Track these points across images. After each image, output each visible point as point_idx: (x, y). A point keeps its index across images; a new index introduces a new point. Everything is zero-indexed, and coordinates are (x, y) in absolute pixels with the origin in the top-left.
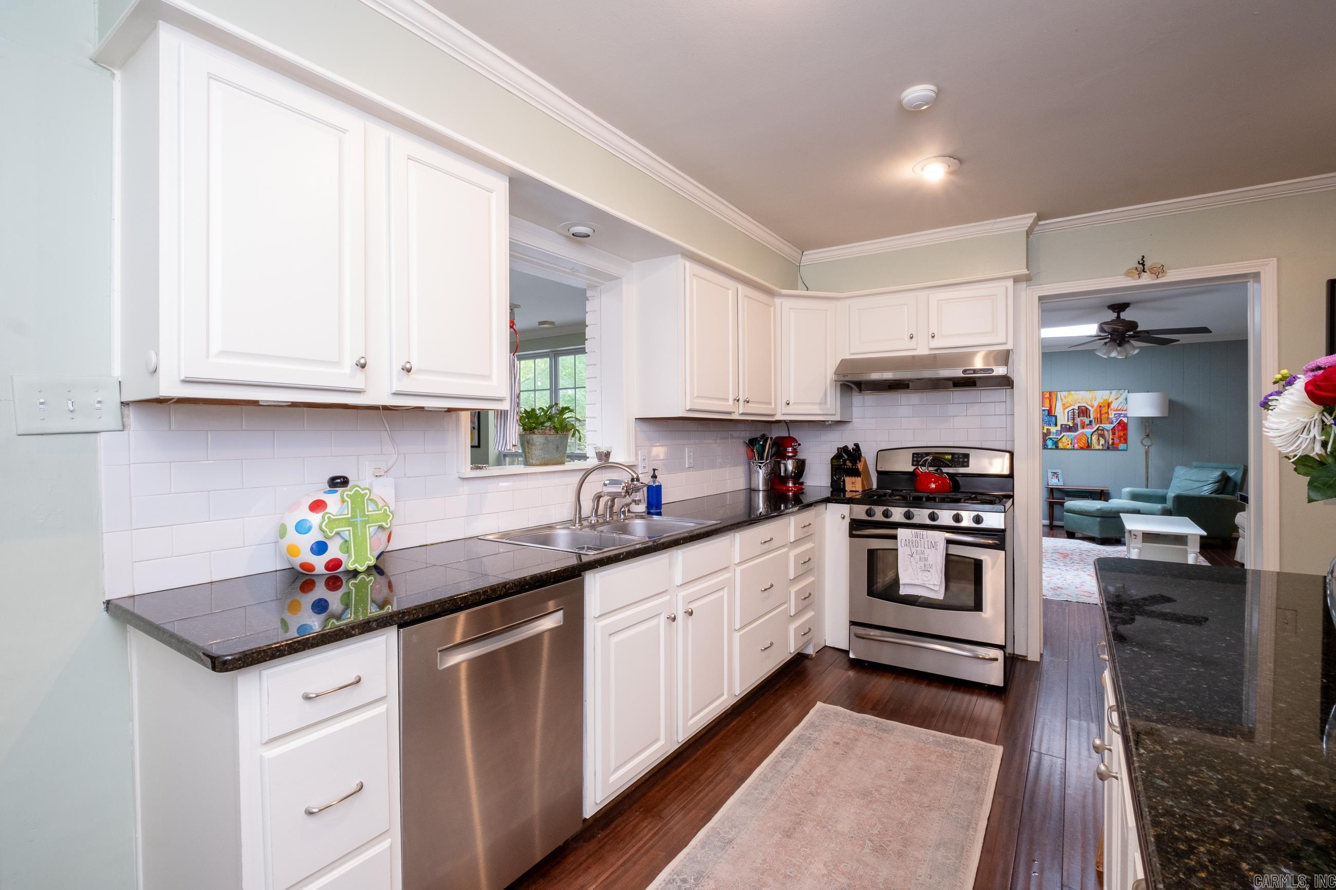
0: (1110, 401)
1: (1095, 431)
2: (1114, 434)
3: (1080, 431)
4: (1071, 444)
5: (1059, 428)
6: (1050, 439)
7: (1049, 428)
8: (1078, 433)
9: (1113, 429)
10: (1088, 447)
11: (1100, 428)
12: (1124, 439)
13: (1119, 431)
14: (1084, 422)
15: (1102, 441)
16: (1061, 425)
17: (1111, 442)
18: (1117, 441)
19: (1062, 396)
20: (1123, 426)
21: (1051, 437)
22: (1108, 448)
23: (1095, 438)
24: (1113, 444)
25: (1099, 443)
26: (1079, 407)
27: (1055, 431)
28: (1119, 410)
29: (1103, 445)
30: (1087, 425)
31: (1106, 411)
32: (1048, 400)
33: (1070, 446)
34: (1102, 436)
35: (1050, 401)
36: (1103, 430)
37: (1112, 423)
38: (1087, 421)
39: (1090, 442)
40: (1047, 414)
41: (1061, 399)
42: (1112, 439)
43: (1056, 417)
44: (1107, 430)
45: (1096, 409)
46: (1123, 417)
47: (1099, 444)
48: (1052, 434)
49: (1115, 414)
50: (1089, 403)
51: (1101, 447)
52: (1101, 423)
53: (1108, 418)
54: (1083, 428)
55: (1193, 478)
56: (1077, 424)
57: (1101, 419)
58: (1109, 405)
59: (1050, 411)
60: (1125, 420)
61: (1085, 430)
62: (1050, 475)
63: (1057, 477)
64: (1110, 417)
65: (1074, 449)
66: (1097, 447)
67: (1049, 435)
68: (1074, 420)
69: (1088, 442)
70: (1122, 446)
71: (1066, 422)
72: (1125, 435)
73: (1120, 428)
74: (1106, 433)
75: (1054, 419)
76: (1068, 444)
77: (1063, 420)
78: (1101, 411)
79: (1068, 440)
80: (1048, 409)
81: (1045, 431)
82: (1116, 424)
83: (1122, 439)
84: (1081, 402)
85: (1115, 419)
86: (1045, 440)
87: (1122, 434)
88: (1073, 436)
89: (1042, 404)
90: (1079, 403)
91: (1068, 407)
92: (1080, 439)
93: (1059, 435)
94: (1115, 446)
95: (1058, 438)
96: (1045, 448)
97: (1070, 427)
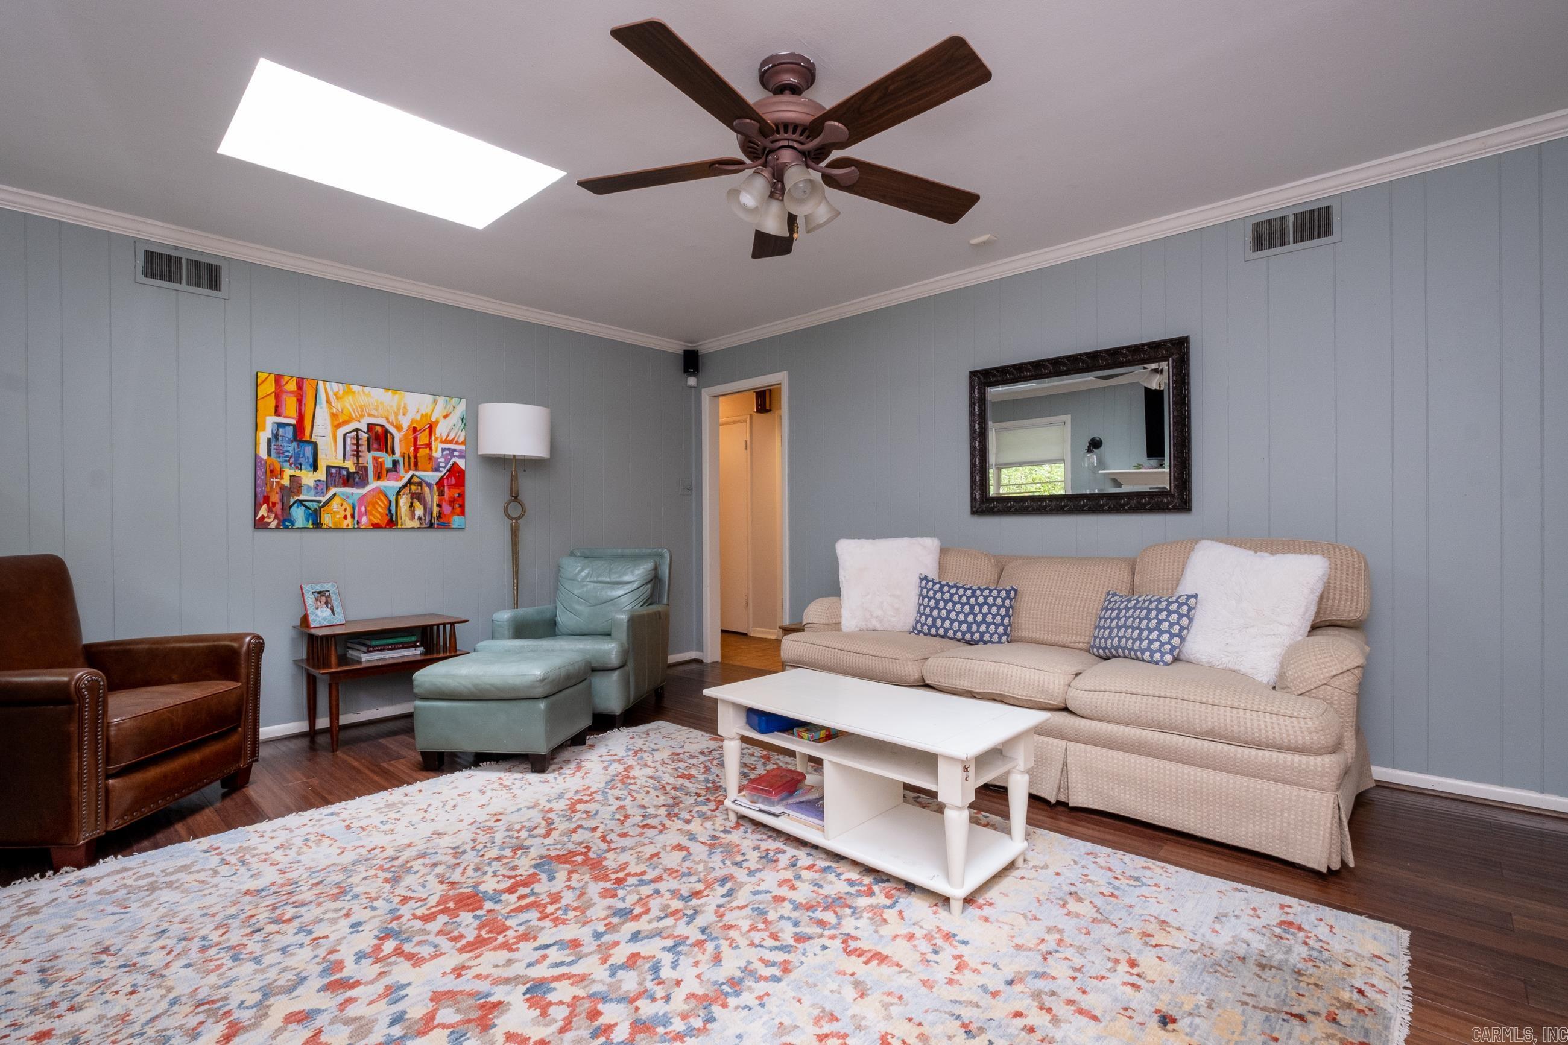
0: (433, 419)
1: (404, 486)
2: (441, 494)
3: (373, 484)
4: (353, 516)
5: (321, 475)
6: (301, 502)
7: (297, 473)
8: (368, 488)
9: (440, 483)
10: (391, 523)
11: (415, 480)
12: (460, 506)
13: (451, 486)
14: (381, 464)
15: (419, 511)
16: (329, 468)
17: (436, 510)
18: (447, 509)
19: (331, 393)
20: (456, 475)
21: (301, 497)
22: (431, 525)
23: (404, 501)
24: (440, 516)
26: (368, 425)
27: (312, 484)
28: (451, 442)
29: (420, 519)
30: (388, 471)
31: (427, 441)
32: (295, 400)
33: (349, 522)
34: (418, 497)
35: (300, 402)
36: (420, 484)
37: (437, 470)
38: (387, 461)
39: (393, 511)
40: (290, 435)
41: (328, 402)
42: (439, 505)
43: (315, 445)
44: (429, 485)
45: (406, 436)
46: (460, 457)
47: (413, 517)
48: (304, 489)
49: (444, 450)
50: (392, 418)
51: (416, 524)
52: (416, 469)
53: (430, 458)
54: (379, 477)
56: (366, 468)
57: (416, 457)
58: (431, 429)
59: (299, 429)
60: (462, 463)
61: (382, 484)
62: (310, 599)
63: (327, 603)
64: (434, 455)
65: (358, 528)
66: (409, 524)
67: (299, 492)
68: (358, 456)
69: (390, 511)
70: (456, 521)
71: (339, 462)
72: (462, 495)
73: (453, 482)
74: (426, 489)
75: (309, 450)
76: (345, 517)
77: (332, 453)
78: (416, 439)
79: (345, 505)
80: (293, 422)
81: (286, 482)
82: (445, 471)
83: (457, 506)
84: (374, 412)
85: (442, 460)
86: (286, 508)
87: (456, 495)
88: (356, 498)
89: (277, 407)
90: (370, 415)
91: (345, 423)
92: (374, 504)
93: (323, 494)
94: (443, 520)
95: (319, 502)
96: (287, 528)
97: (349, 473)
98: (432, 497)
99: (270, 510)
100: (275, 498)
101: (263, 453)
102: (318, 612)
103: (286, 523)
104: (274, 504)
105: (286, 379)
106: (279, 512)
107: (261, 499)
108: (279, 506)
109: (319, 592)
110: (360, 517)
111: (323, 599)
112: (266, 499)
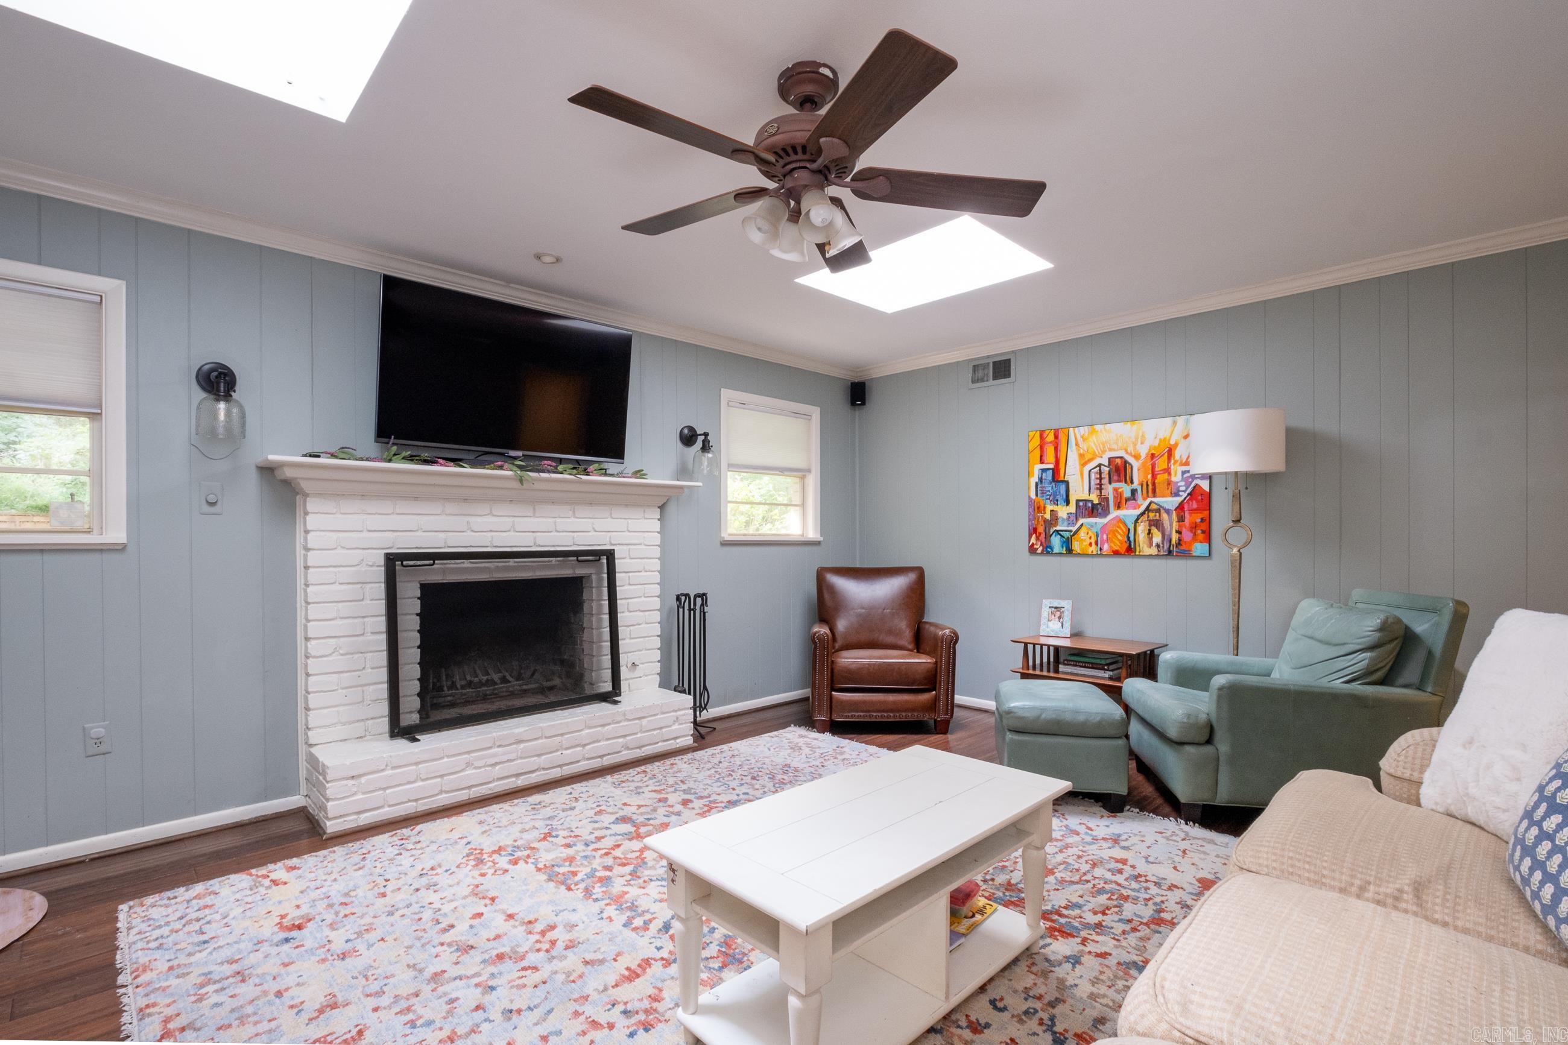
0: (1172, 442)
1: (1143, 514)
2: (1181, 519)
3: (1114, 513)
4: (1096, 543)
5: (1072, 508)
6: (1057, 532)
7: (1055, 508)
8: (1110, 517)
9: (1180, 507)
10: (1130, 550)
11: (1154, 506)
12: (1203, 532)
13: (1192, 511)
14: (1121, 494)
15: (1157, 538)
16: (1078, 501)
17: (1175, 537)
18: (1187, 535)
19: (1078, 437)
20: (1200, 500)
21: (1058, 528)
22: (1170, 553)
23: (1142, 528)
24: (1180, 542)
25: (1151, 539)
26: (1110, 459)
27: (1065, 516)
28: (1192, 463)
29: (1158, 546)
30: (1127, 500)
31: (1165, 466)
32: (1053, 448)
33: (1093, 549)
34: (1157, 524)
35: (1056, 449)
36: (1158, 511)
37: (1177, 495)
38: (1126, 490)
39: (1132, 539)
40: (1050, 478)
41: (1077, 444)
42: (1179, 532)
43: (1067, 483)
44: (1168, 511)
45: (1144, 464)
46: (1201, 477)
47: (1151, 544)
48: (1060, 521)
49: (1184, 473)
50: (1130, 449)
51: (1154, 551)
52: (1154, 496)
53: (1169, 483)
54: (1118, 506)
56: (1107, 499)
57: (1154, 484)
58: (1170, 452)
59: (1055, 471)
60: (1205, 485)
61: (1121, 513)
63: (1060, 618)
64: (1174, 479)
65: (1100, 555)
66: (1147, 551)
67: (1056, 524)
68: (1101, 489)
69: (1129, 538)
70: (1199, 548)
71: (1085, 496)
72: (1207, 521)
73: (1195, 505)
74: (1165, 516)
75: (1063, 487)
76: (1090, 544)
77: (1080, 489)
78: (1153, 466)
79: (1090, 534)
80: (1052, 466)
81: (1048, 516)
82: (1184, 495)
83: (1199, 532)
84: (1115, 446)
85: (1183, 483)
86: (1048, 536)
87: (1198, 520)
88: (1099, 526)
89: (1041, 456)
90: (1111, 450)
91: (1090, 460)
92: (1114, 532)
93: (1074, 524)
94: (1183, 547)
95: (1071, 531)
96: (1048, 553)
97: (1093, 504)
98: (1171, 523)
99: (1037, 539)
100: (1041, 529)
101: (1033, 496)
102: (1050, 624)
103: (1048, 550)
104: (1040, 534)
105: (1047, 432)
106: (1043, 540)
107: (1034, 531)
108: (1043, 535)
109: (1056, 608)
110: (1102, 544)
111: (1058, 614)
112: (1035, 530)
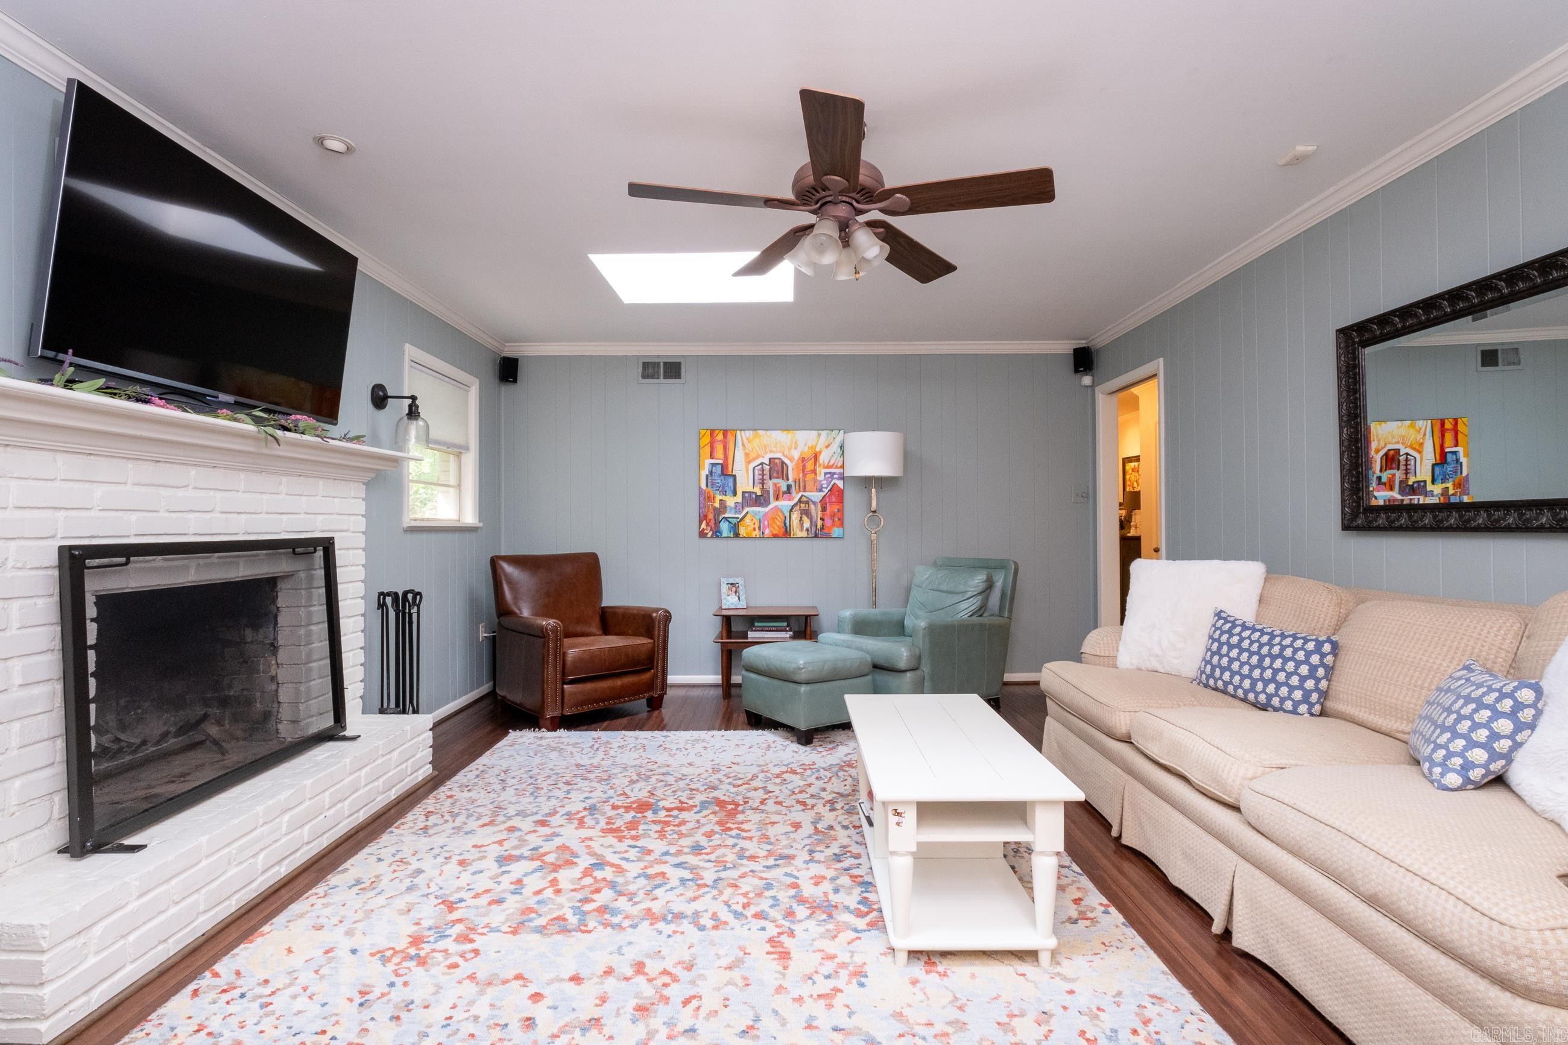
0: (818, 450)
1: (795, 505)
2: (824, 509)
3: (774, 504)
4: (760, 529)
5: (739, 498)
6: (726, 518)
7: (723, 498)
8: (770, 507)
9: (823, 500)
10: (786, 533)
11: (804, 499)
12: (839, 519)
13: (832, 503)
14: (779, 489)
15: (807, 524)
16: (743, 493)
17: (819, 523)
18: (828, 522)
19: (744, 438)
20: (837, 495)
21: (726, 515)
22: (816, 536)
23: (795, 516)
24: (823, 528)
25: (802, 525)
26: (770, 459)
27: (733, 505)
28: (831, 467)
29: (807, 530)
30: (784, 493)
31: (812, 468)
32: (722, 446)
33: (757, 533)
34: (806, 513)
35: (725, 448)
36: (807, 503)
37: (821, 490)
38: (783, 485)
39: (788, 525)
40: (719, 472)
41: (743, 445)
42: (822, 519)
43: (735, 477)
44: (814, 503)
45: (797, 464)
46: (839, 479)
47: (802, 529)
48: (728, 509)
49: (826, 474)
50: (787, 452)
51: (804, 534)
52: (805, 491)
53: (815, 480)
54: (777, 498)
55: (944, 587)
56: (768, 492)
57: (804, 482)
58: (816, 457)
59: (724, 467)
60: (840, 484)
61: (778, 503)
62: (724, 588)
63: (736, 592)
64: (818, 478)
65: (763, 537)
66: (800, 534)
67: (725, 512)
68: (763, 484)
69: (785, 524)
70: (836, 532)
71: (750, 489)
72: (841, 511)
73: (834, 500)
74: (812, 507)
75: (731, 480)
76: (754, 529)
77: (746, 483)
78: (804, 467)
79: (754, 520)
80: (721, 462)
81: (717, 505)
82: (826, 491)
83: (837, 519)
84: (774, 449)
85: (825, 482)
86: (717, 523)
87: (836, 510)
88: (762, 514)
89: (711, 452)
90: (771, 452)
91: (754, 459)
92: (773, 519)
93: (740, 512)
94: (826, 531)
95: (737, 518)
96: (717, 537)
97: (756, 496)
98: (816, 511)
99: (708, 524)
100: (711, 516)
101: (703, 486)
102: (729, 598)
103: (717, 534)
104: (710, 520)
105: (717, 432)
106: (713, 526)
107: (703, 518)
108: (713, 522)
109: (732, 584)
110: (765, 528)
111: (734, 589)
112: (705, 517)
